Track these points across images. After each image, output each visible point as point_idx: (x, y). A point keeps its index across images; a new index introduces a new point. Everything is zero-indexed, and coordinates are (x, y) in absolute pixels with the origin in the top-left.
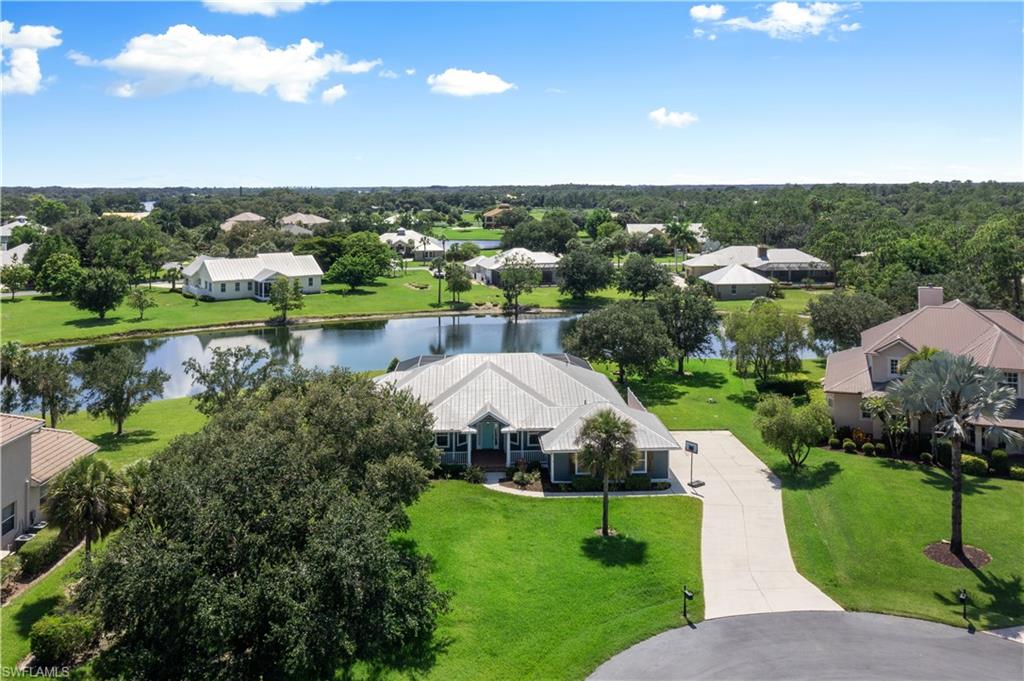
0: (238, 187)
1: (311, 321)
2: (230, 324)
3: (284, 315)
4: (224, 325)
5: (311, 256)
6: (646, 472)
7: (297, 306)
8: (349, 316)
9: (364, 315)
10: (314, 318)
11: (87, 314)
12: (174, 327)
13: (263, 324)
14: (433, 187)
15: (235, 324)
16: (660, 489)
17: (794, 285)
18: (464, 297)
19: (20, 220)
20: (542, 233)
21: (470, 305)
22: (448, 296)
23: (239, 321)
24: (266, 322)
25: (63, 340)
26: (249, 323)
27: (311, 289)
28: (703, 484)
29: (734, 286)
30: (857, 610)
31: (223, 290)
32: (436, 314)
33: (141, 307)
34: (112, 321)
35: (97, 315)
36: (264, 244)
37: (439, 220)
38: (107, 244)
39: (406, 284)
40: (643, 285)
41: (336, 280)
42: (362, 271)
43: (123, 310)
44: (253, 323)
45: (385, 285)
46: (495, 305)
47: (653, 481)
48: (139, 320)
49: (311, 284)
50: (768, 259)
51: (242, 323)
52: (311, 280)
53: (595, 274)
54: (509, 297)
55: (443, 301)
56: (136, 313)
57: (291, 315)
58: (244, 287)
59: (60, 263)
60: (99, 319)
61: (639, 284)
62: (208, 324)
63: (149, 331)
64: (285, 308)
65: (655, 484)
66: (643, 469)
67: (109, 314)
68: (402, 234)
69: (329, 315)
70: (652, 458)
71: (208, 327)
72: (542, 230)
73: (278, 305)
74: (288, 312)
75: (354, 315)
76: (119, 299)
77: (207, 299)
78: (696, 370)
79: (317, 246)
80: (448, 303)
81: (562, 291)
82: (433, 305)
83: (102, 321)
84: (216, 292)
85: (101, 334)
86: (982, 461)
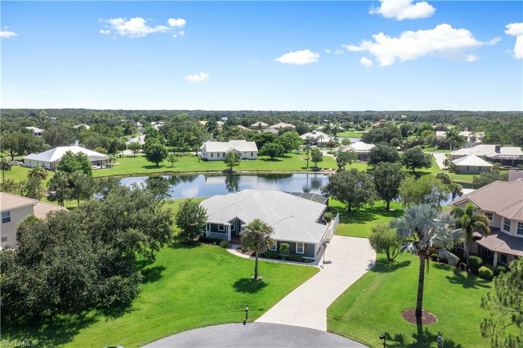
0: (269, 110)
1: (243, 172)
2: (207, 171)
3: (231, 169)
4: (205, 171)
5: (254, 142)
6: (303, 253)
7: (236, 165)
8: (261, 171)
9: (268, 171)
10: (245, 171)
11: (151, 164)
12: (183, 171)
13: (221, 172)
14: (367, 111)
15: (209, 171)
16: (306, 262)
17: (512, 168)
18: (319, 165)
19: (161, 124)
20: (381, 135)
21: (321, 169)
22: (312, 164)
23: (211, 170)
24: (223, 171)
25: (137, 174)
26: (215, 171)
27: (252, 157)
28: (331, 263)
29: (468, 167)
30: (333, 333)
31: (212, 156)
32: (305, 172)
33: (172, 161)
34: (160, 167)
35: (155, 164)
36: (240, 136)
37: (351, 127)
38: (171, 134)
39: (301, 158)
40: (411, 163)
41: (264, 154)
42: (275, 151)
43: (165, 162)
44: (217, 171)
45: (291, 157)
46: (333, 170)
47: (304, 257)
48: (170, 167)
49: (252, 155)
50: (500, 153)
51: (212, 171)
52: (252, 153)
53: (386, 157)
54: (340, 166)
55: (309, 166)
56: (170, 164)
57: (234, 169)
58: (221, 155)
59: (152, 141)
60: (155, 166)
61: (409, 163)
62: (198, 170)
63: (172, 172)
64: (231, 165)
65: (305, 259)
66: (302, 252)
67: (160, 164)
68: (315, 133)
69: (252, 170)
70: (307, 246)
71: (197, 172)
72: (382, 133)
73: (228, 164)
74: (233, 167)
75: (263, 171)
76: (165, 158)
77: (205, 160)
78: (397, 208)
79: (261, 138)
80: (311, 167)
81: (369, 164)
82: (303, 168)
83: (157, 167)
84: (209, 157)
85: (152, 172)
86: (490, 271)
